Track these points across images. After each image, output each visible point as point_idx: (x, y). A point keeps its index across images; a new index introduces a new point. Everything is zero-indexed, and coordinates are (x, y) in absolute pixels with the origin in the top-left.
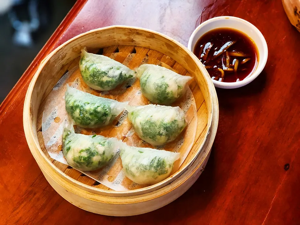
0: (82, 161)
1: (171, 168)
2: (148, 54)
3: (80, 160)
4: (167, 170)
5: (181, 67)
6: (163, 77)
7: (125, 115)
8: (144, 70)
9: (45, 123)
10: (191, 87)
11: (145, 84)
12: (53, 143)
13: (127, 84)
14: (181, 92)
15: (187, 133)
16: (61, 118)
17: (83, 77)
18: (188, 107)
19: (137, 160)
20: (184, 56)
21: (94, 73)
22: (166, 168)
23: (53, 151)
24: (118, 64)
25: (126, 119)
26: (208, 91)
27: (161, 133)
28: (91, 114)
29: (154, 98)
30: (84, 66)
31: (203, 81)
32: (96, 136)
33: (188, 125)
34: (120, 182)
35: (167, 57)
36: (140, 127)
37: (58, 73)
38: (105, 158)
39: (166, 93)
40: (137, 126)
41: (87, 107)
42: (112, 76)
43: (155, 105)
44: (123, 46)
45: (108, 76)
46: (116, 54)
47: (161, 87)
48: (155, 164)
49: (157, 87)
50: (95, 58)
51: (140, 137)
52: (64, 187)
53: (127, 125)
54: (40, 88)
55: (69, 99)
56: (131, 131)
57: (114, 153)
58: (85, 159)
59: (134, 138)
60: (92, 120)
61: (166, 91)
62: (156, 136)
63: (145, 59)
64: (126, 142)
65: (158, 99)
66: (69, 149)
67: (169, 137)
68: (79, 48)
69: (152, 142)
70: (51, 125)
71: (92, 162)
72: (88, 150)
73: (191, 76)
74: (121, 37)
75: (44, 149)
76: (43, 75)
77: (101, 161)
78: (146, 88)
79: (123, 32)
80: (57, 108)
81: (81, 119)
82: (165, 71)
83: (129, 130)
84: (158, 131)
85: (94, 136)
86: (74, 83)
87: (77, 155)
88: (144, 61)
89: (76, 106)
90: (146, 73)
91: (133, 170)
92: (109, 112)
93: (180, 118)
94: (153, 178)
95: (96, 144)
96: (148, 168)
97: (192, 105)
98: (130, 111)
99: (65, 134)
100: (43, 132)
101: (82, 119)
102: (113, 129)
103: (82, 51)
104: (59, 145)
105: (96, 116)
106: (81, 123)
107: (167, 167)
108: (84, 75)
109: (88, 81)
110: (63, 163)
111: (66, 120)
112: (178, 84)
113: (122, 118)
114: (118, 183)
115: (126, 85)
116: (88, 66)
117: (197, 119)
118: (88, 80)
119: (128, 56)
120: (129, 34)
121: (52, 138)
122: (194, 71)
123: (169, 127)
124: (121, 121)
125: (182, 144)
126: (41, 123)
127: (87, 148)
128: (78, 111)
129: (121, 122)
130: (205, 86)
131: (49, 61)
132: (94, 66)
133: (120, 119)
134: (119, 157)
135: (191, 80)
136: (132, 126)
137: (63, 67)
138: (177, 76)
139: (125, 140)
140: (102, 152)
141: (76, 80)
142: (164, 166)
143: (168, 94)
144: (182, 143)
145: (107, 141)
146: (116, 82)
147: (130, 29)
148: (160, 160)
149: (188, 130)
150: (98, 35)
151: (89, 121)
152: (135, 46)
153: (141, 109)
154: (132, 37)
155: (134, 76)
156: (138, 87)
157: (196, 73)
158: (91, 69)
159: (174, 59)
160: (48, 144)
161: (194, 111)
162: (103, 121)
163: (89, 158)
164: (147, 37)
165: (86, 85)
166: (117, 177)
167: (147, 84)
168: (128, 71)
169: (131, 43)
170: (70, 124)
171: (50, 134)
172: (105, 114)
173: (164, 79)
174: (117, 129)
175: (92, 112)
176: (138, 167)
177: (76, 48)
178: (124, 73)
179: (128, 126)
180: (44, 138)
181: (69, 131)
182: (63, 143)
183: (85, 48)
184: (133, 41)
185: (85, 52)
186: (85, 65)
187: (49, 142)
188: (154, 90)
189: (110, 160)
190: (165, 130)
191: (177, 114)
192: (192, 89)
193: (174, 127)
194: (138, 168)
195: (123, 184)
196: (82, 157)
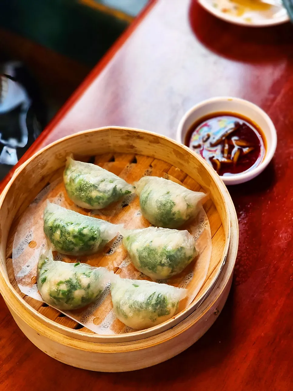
0: (60, 296)
1: (175, 308)
2: (152, 165)
3: (58, 294)
4: (169, 310)
5: (193, 181)
6: (168, 193)
7: (119, 241)
8: (145, 185)
9: (17, 248)
10: (205, 206)
11: (146, 202)
12: (25, 274)
13: (124, 202)
14: (191, 213)
15: (198, 265)
16: (37, 241)
17: (67, 191)
18: (200, 232)
19: (130, 296)
20: (197, 167)
21: (80, 186)
22: (168, 307)
23: (24, 284)
24: (112, 175)
25: (121, 246)
26: (225, 211)
27: (163, 262)
28: (75, 237)
29: (156, 219)
30: (69, 177)
31: (220, 199)
32: (79, 264)
33: (199, 255)
34: (109, 326)
35: (176, 169)
36: (137, 255)
37: (36, 185)
38: (90, 293)
39: (172, 213)
40: (133, 254)
41: (70, 228)
42: (103, 190)
43: (157, 227)
44: (120, 154)
45: (98, 191)
46: (111, 164)
47: (164, 205)
48: (154, 302)
49: (160, 205)
50: (82, 168)
51: (137, 268)
52: (35, 328)
53: (122, 253)
54: (12, 202)
55: (48, 218)
56: (126, 260)
57: (102, 287)
58: (64, 293)
59: (129, 270)
60: (75, 245)
61: (171, 211)
62: (156, 267)
63: (148, 171)
64: (119, 274)
65: (161, 221)
66: (44, 280)
67: (173, 268)
68: (63, 154)
69: (151, 275)
70: (23, 250)
71: (73, 298)
72: (68, 282)
73: (205, 192)
74: (117, 142)
75: (14, 281)
76: (17, 187)
77: (84, 296)
78: (147, 206)
79: (119, 135)
80: (33, 229)
81: (61, 242)
82: (170, 185)
83: (124, 259)
84: (159, 259)
85: (77, 265)
86: (56, 199)
87: (54, 288)
88: (146, 173)
89: (56, 226)
90: (147, 188)
91: (125, 308)
92: (98, 235)
93: (188, 245)
94: (150, 320)
95: (79, 274)
96: (144, 306)
97: (205, 229)
98: (125, 235)
99: (41, 262)
100: (13, 259)
101: (64, 242)
102: (103, 257)
103: (67, 158)
104: (32, 276)
105: (81, 240)
106: (62, 248)
107: (170, 306)
108: (69, 188)
109: (73, 196)
110: (37, 300)
111: (43, 245)
112: (187, 202)
113: (115, 244)
114: (106, 327)
115: (123, 204)
116: (73, 178)
117: (211, 247)
118: (73, 194)
119: (126, 167)
120: (128, 137)
121: (24, 267)
122: (209, 186)
123: (173, 256)
124: (114, 248)
125: (191, 279)
126: (11, 248)
127: (68, 279)
128: (58, 232)
129: (114, 250)
130: (222, 205)
131: (24, 169)
132: (81, 177)
133: (113, 245)
134: (109, 293)
135: (205, 198)
136: (127, 255)
137: (43, 179)
138: (186, 191)
139: (118, 271)
140: (87, 285)
141: (58, 195)
142: (164, 304)
143: (174, 214)
144: (191, 277)
145: (94, 271)
146: (109, 199)
147: (129, 131)
148: (160, 296)
149: (199, 261)
150: (88, 138)
151: (72, 246)
152: (136, 154)
153: (139, 233)
154: (131, 142)
155: (133, 192)
156: (138, 207)
157: (211, 188)
158: (77, 181)
159: (186, 171)
160: (19, 275)
161: (208, 237)
162: (90, 246)
163: (70, 292)
164: (151, 142)
165: (71, 201)
166: (105, 319)
167: (148, 202)
168: (126, 185)
169: (130, 149)
170: (49, 248)
171: (22, 262)
172: (93, 238)
173: (169, 196)
174: (109, 257)
175: (76, 234)
176: (132, 305)
177: (60, 155)
178: (119, 187)
179: (122, 255)
180: (14, 267)
181: (47, 258)
182: (38, 274)
183: (72, 155)
184: (132, 147)
185: (70, 160)
186: (71, 175)
187: (19, 273)
188: (156, 210)
189: (97, 296)
190: (169, 259)
191: (184, 240)
192: (207, 209)
193: (180, 255)
194: (131, 307)
195: (113, 328)
196: (60, 290)
